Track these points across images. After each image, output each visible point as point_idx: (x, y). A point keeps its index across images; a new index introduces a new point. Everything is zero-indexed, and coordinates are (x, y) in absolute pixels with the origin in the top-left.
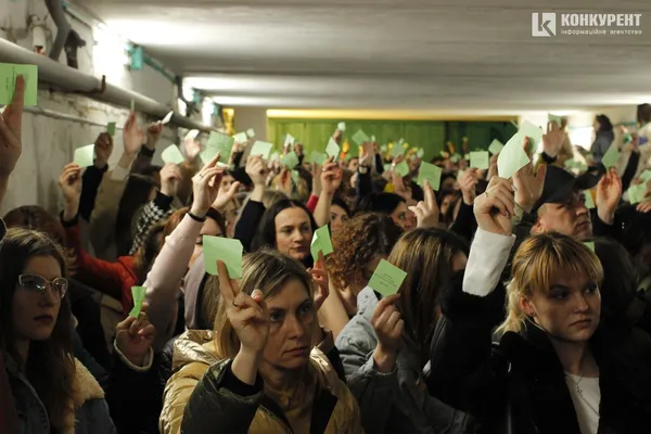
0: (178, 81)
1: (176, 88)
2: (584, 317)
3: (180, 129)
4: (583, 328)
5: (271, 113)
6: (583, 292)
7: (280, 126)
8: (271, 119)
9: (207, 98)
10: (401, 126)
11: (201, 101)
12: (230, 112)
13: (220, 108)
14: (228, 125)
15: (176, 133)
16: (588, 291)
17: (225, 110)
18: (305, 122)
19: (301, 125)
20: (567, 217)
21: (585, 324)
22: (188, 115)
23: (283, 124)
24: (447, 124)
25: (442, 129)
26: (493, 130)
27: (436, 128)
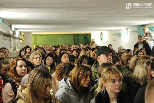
0: (10, 26)
1: (10, 28)
2: (119, 87)
3: (11, 38)
4: (118, 90)
5: (33, 33)
6: (118, 81)
8: (32, 35)
9: (17, 30)
10: (64, 36)
11: (16, 31)
12: (23, 33)
13: (20, 32)
14: (22, 36)
15: (10, 39)
16: (119, 81)
17: (21, 33)
18: (41, 35)
19: (40, 36)
21: (119, 89)
22: (13, 34)
23: (35, 36)
24: (74, 35)
25: (73, 36)
26: (85, 36)
27: (72, 36)
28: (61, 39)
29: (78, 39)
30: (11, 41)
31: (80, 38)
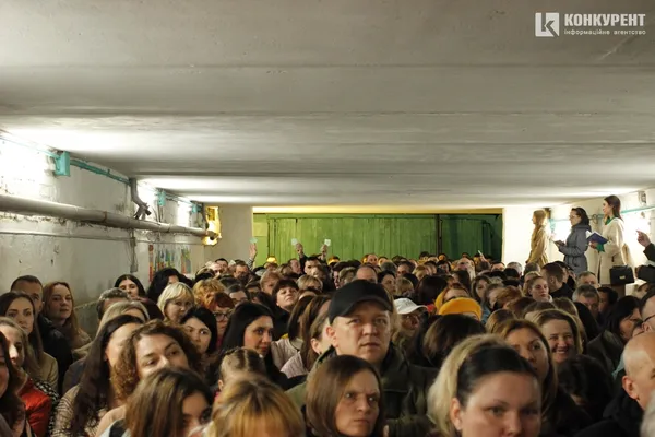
0: (131, 183)
1: (129, 188)
5: (256, 210)
7: (271, 222)
10: (393, 220)
15: (132, 234)
18: (297, 217)
19: (294, 221)
20: (353, 333)
22: (137, 216)
23: (275, 219)
24: (438, 216)
25: (433, 221)
26: (484, 222)
27: (427, 221)
28: (382, 234)
29: (455, 236)
30: (133, 242)
31: (464, 228)
